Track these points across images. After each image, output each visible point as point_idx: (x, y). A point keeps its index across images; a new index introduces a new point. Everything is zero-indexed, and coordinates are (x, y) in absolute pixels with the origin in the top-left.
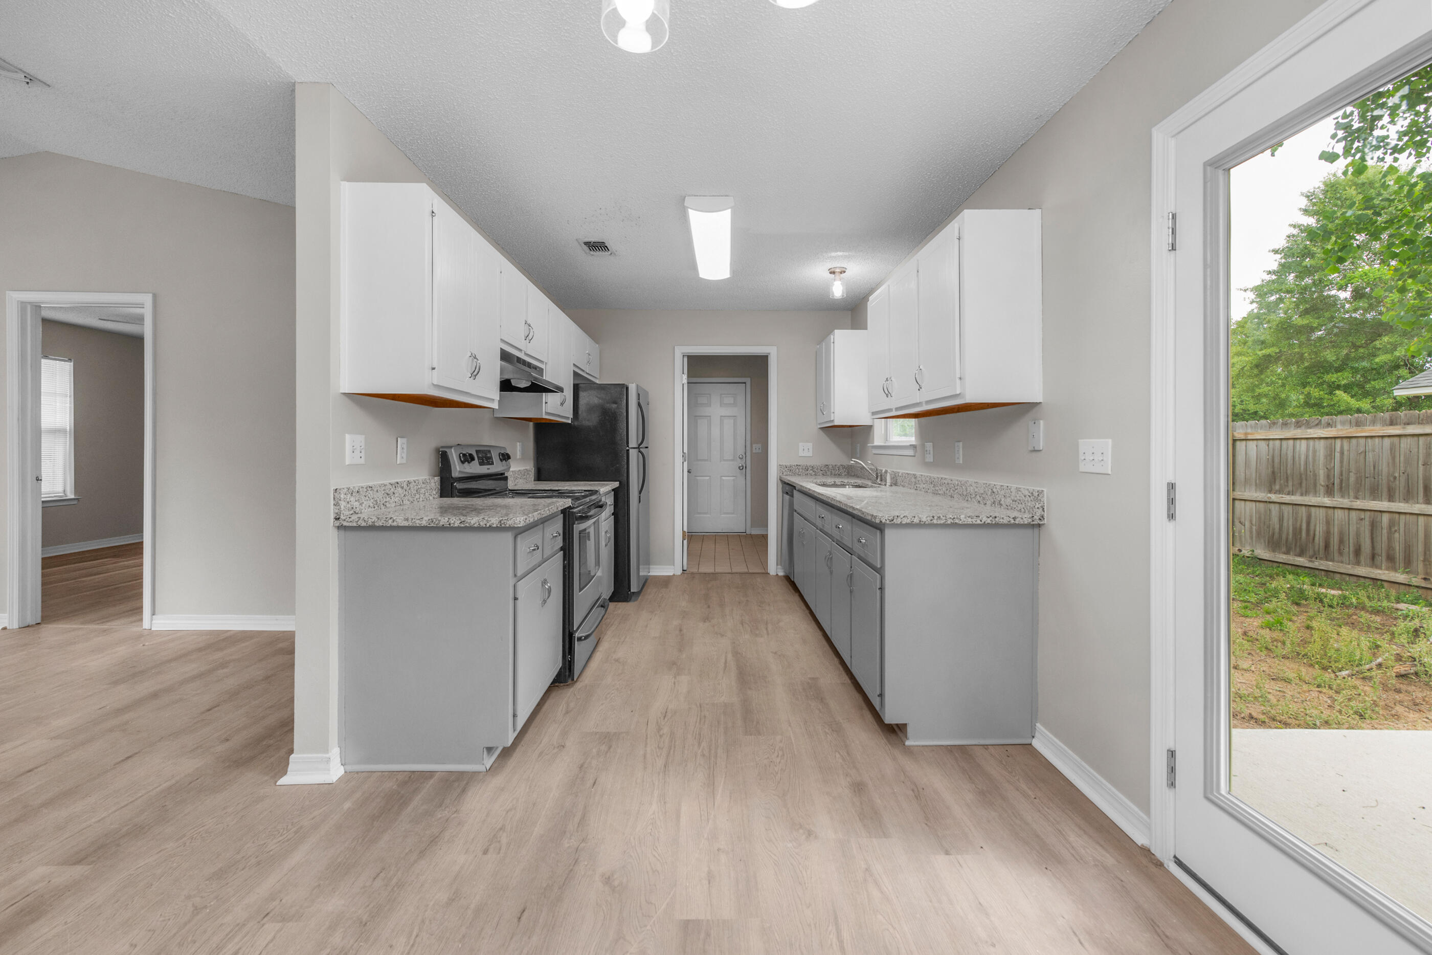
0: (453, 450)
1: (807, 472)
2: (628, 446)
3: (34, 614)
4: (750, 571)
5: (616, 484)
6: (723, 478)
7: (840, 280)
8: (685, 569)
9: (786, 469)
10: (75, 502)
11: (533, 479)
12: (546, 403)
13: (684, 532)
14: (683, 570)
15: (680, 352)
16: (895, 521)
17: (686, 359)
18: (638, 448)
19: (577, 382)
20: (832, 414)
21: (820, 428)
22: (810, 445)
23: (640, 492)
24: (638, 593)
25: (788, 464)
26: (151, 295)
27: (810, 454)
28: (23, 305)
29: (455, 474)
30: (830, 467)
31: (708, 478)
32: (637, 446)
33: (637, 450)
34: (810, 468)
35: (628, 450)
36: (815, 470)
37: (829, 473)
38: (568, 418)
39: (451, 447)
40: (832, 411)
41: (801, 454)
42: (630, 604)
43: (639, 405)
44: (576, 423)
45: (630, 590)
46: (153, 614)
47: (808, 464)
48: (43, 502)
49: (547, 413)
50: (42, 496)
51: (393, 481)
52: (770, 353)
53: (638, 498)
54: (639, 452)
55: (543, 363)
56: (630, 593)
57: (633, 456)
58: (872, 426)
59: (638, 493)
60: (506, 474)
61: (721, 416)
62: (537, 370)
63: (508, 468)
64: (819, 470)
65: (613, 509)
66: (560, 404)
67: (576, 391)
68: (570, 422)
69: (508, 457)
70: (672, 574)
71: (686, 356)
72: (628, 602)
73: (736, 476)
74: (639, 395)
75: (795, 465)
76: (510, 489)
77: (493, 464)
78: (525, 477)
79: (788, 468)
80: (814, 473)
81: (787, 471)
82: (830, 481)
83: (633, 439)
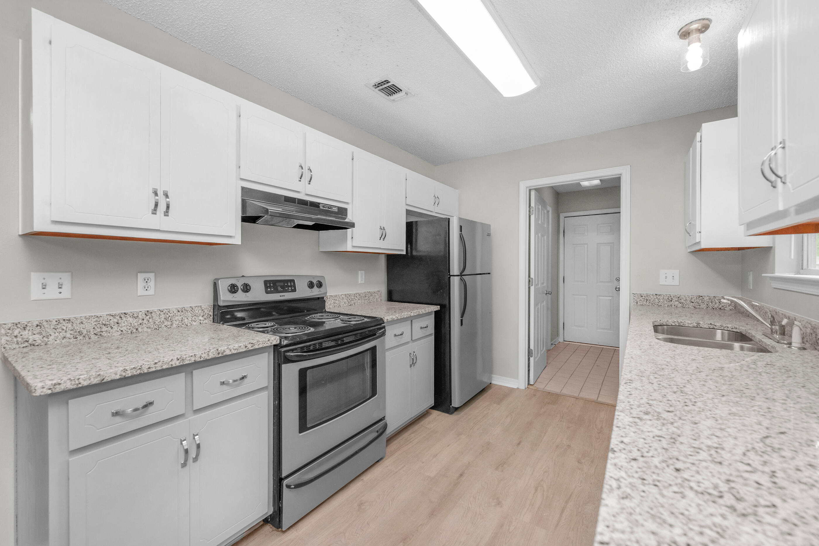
0: (219, 281)
1: (671, 303)
2: (450, 274)
5: (437, 308)
6: (601, 298)
7: (699, 40)
8: (532, 383)
9: (641, 298)
11: (383, 299)
12: (352, 238)
13: (530, 350)
14: (529, 384)
15: (524, 186)
17: (533, 193)
18: (461, 275)
20: (698, 235)
21: (690, 252)
22: (676, 272)
23: (462, 316)
25: (644, 293)
27: (676, 282)
29: (220, 302)
30: (706, 299)
31: (585, 297)
32: (458, 274)
33: (459, 277)
34: (675, 299)
35: (449, 278)
36: (682, 301)
37: (704, 306)
38: (402, 250)
39: (219, 279)
41: (662, 281)
42: (451, 416)
43: (461, 238)
45: (451, 404)
47: (672, 294)
49: (354, 247)
52: (621, 174)
53: (460, 321)
54: (461, 279)
55: (347, 203)
56: (451, 406)
57: (455, 283)
58: (772, 247)
59: (460, 317)
60: (323, 298)
61: (598, 244)
62: (336, 210)
63: (326, 293)
64: (688, 302)
65: (431, 330)
66: (379, 238)
67: (410, 228)
68: (405, 253)
69: (320, 285)
70: (516, 387)
71: (533, 189)
72: (450, 414)
73: (613, 297)
74: (461, 227)
75: (653, 295)
76: (327, 310)
77: (294, 290)
78: (367, 297)
79: (643, 297)
80: (681, 305)
81: (643, 300)
82: (690, 322)
83: (455, 268)
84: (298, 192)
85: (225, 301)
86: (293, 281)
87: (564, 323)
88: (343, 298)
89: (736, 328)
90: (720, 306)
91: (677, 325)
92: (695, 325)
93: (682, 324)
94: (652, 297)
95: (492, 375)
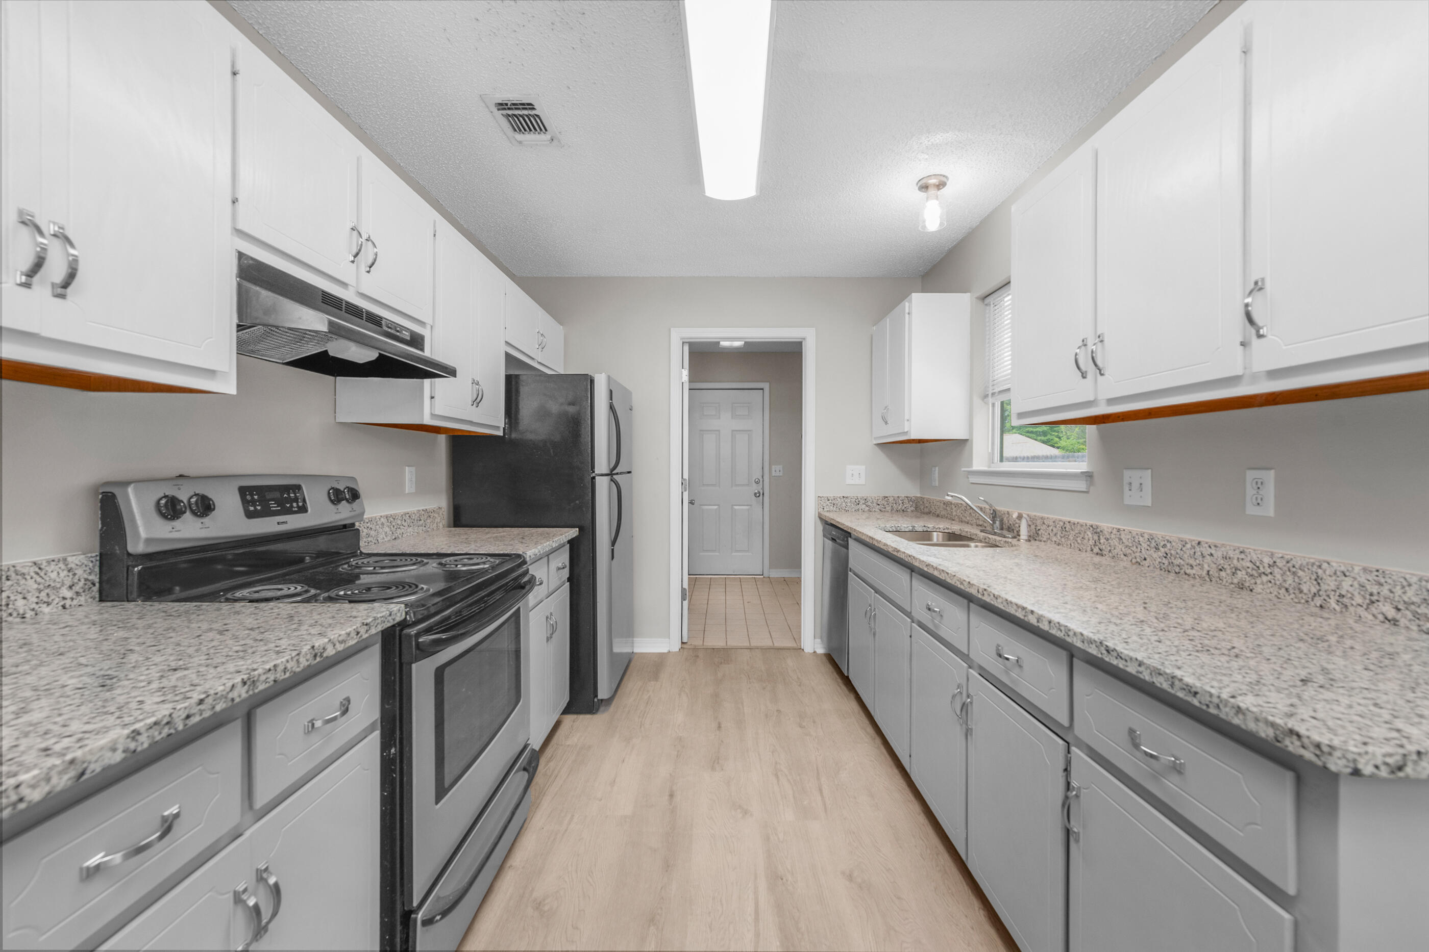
0: (129, 490)
1: (858, 507)
2: (594, 472)
4: (777, 644)
5: (573, 533)
6: (736, 507)
7: (937, 198)
8: (685, 640)
9: (828, 503)
11: (445, 522)
12: (432, 398)
13: (683, 590)
14: (683, 643)
15: (675, 337)
17: (686, 348)
18: (611, 474)
20: (906, 424)
21: (875, 444)
22: (862, 468)
23: (613, 543)
24: (608, 701)
25: (831, 495)
27: (862, 481)
29: (136, 546)
30: (891, 499)
31: (716, 507)
32: (608, 472)
33: (608, 478)
34: (862, 502)
35: (594, 478)
36: (869, 503)
37: (888, 508)
38: (497, 428)
39: (126, 484)
40: (907, 417)
41: (849, 481)
42: (595, 716)
43: (612, 407)
44: (514, 436)
45: (597, 695)
47: (859, 495)
49: (433, 416)
52: (804, 339)
53: (611, 550)
54: (612, 480)
55: (422, 323)
56: (596, 700)
57: (602, 486)
58: (967, 440)
59: (611, 545)
60: (353, 525)
61: (733, 431)
62: (406, 335)
63: (363, 513)
64: (875, 504)
65: (566, 573)
66: (470, 403)
67: (512, 384)
68: (502, 435)
69: (355, 495)
70: (666, 651)
71: (686, 343)
72: (594, 713)
73: (751, 505)
74: (611, 391)
75: (840, 498)
76: (364, 551)
77: (303, 509)
78: (422, 522)
79: (830, 501)
80: (868, 508)
81: (829, 504)
82: (906, 526)
83: (602, 463)
84: (344, 285)
85: (148, 541)
86: (298, 488)
88: (383, 524)
89: (948, 529)
90: (903, 508)
94: (838, 499)
95: (635, 639)
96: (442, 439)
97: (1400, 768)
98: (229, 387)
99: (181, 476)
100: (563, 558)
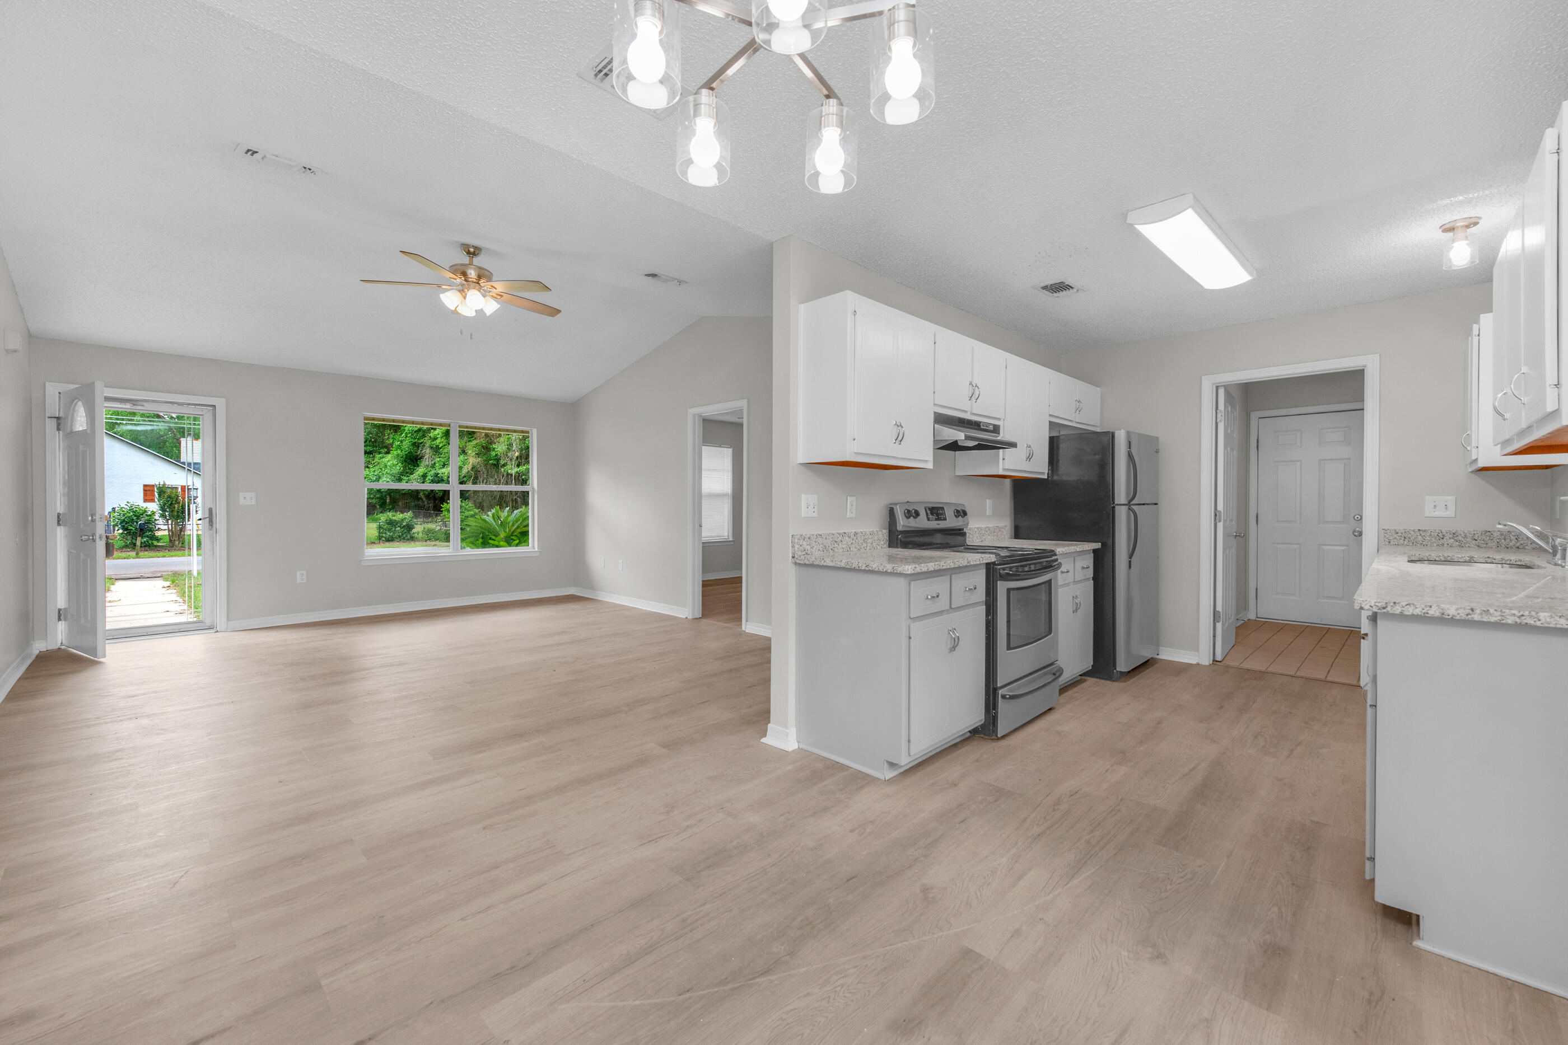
0: (898, 506)
1: (1442, 541)
2: (1114, 503)
3: (698, 614)
5: (1098, 545)
6: (1325, 548)
7: (1466, 238)
8: (1219, 658)
9: (1396, 536)
10: (733, 543)
11: (1008, 535)
12: (1004, 459)
13: (1215, 612)
14: (1215, 661)
15: (1208, 384)
16: (1389, 609)
17: (1221, 391)
18: (1129, 504)
19: (1055, 434)
20: (1474, 451)
21: (1470, 472)
22: (1450, 500)
23: (1131, 556)
25: (1400, 528)
26: (746, 400)
27: (1450, 513)
28: (694, 415)
29: (900, 528)
31: (1296, 546)
32: (1127, 503)
33: (1126, 507)
34: (1448, 536)
35: (1114, 507)
36: (1460, 538)
37: (1493, 544)
38: (1043, 473)
39: (897, 504)
40: (1474, 444)
41: (1429, 512)
42: (1115, 684)
43: (1130, 456)
44: (1055, 478)
45: (1115, 669)
46: (747, 621)
47: (1444, 529)
48: (703, 543)
49: (1004, 469)
50: (703, 539)
51: (841, 532)
52: (1365, 366)
53: (1128, 563)
54: (1129, 509)
55: (999, 419)
56: (1115, 671)
57: (1122, 515)
59: (1128, 557)
60: (963, 529)
61: (1320, 460)
62: (991, 428)
63: (968, 524)
64: (1469, 539)
65: (1090, 573)
66: (1025, 459)
67: (1054, 443)
68: (1046, 478)
69: (965, 513)
70: (1194, 662)
71: (1222, 386)
72: (1114, 681)
73: (1347, 546)
74: (1130, 442)
75: (1414, 531)
76: (968, 544)
77: (945, 519)
78: (996, 533)
79: (1400, 534)
80: (1458, 543)
81: (1399, 538)
83: (1121, 495)
84: (966, 412)
85: (903, 526)
86: (943, 508)
87: (1257, 589)
88: (976, 532)
90: (1518, 544)
91: (1443, 559)
92: (1468, 559)
93: (1449, 559)
94: (1413, 533)
95: (1160, 647)
96: (1008, 481)
97: (1384, 608)
98: (930, 466)
99: (908, 502)
100: (1089, 561)
